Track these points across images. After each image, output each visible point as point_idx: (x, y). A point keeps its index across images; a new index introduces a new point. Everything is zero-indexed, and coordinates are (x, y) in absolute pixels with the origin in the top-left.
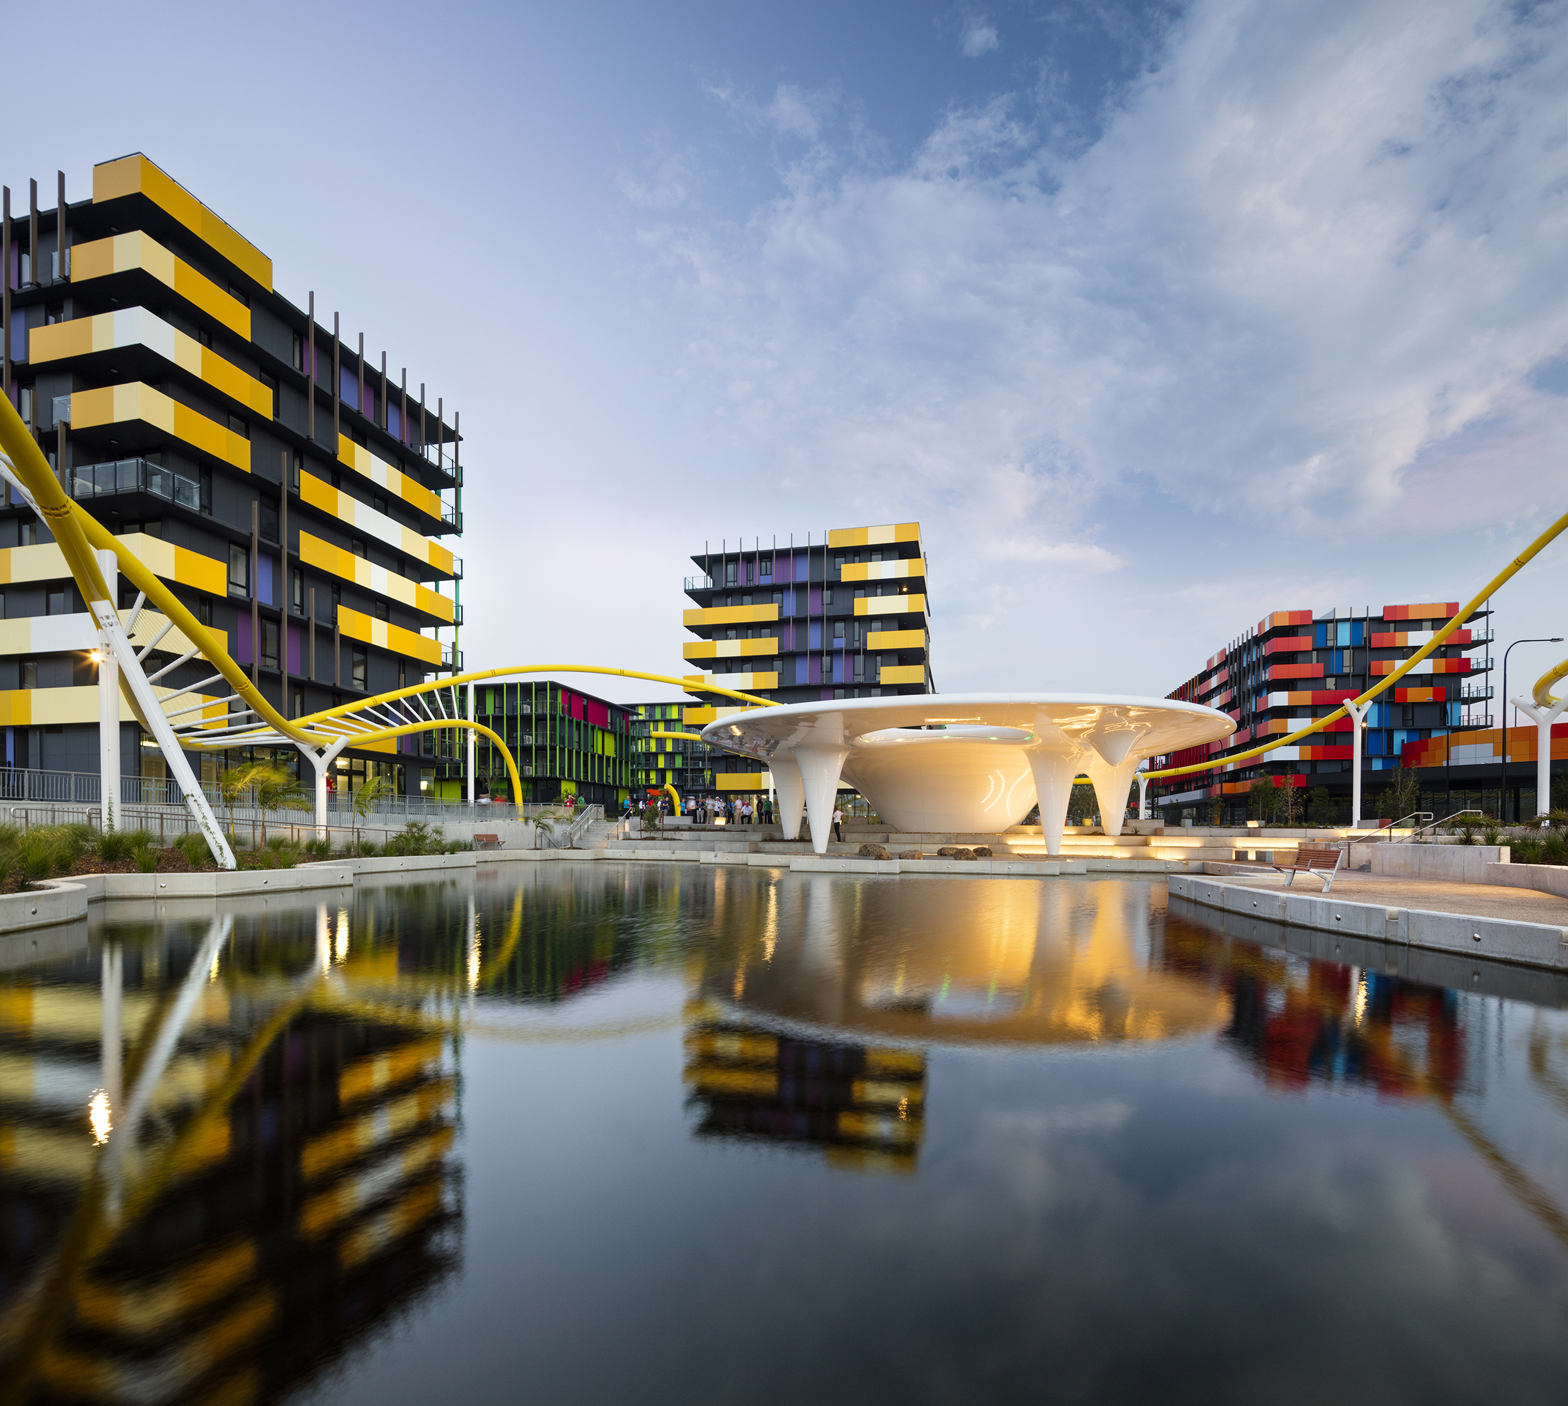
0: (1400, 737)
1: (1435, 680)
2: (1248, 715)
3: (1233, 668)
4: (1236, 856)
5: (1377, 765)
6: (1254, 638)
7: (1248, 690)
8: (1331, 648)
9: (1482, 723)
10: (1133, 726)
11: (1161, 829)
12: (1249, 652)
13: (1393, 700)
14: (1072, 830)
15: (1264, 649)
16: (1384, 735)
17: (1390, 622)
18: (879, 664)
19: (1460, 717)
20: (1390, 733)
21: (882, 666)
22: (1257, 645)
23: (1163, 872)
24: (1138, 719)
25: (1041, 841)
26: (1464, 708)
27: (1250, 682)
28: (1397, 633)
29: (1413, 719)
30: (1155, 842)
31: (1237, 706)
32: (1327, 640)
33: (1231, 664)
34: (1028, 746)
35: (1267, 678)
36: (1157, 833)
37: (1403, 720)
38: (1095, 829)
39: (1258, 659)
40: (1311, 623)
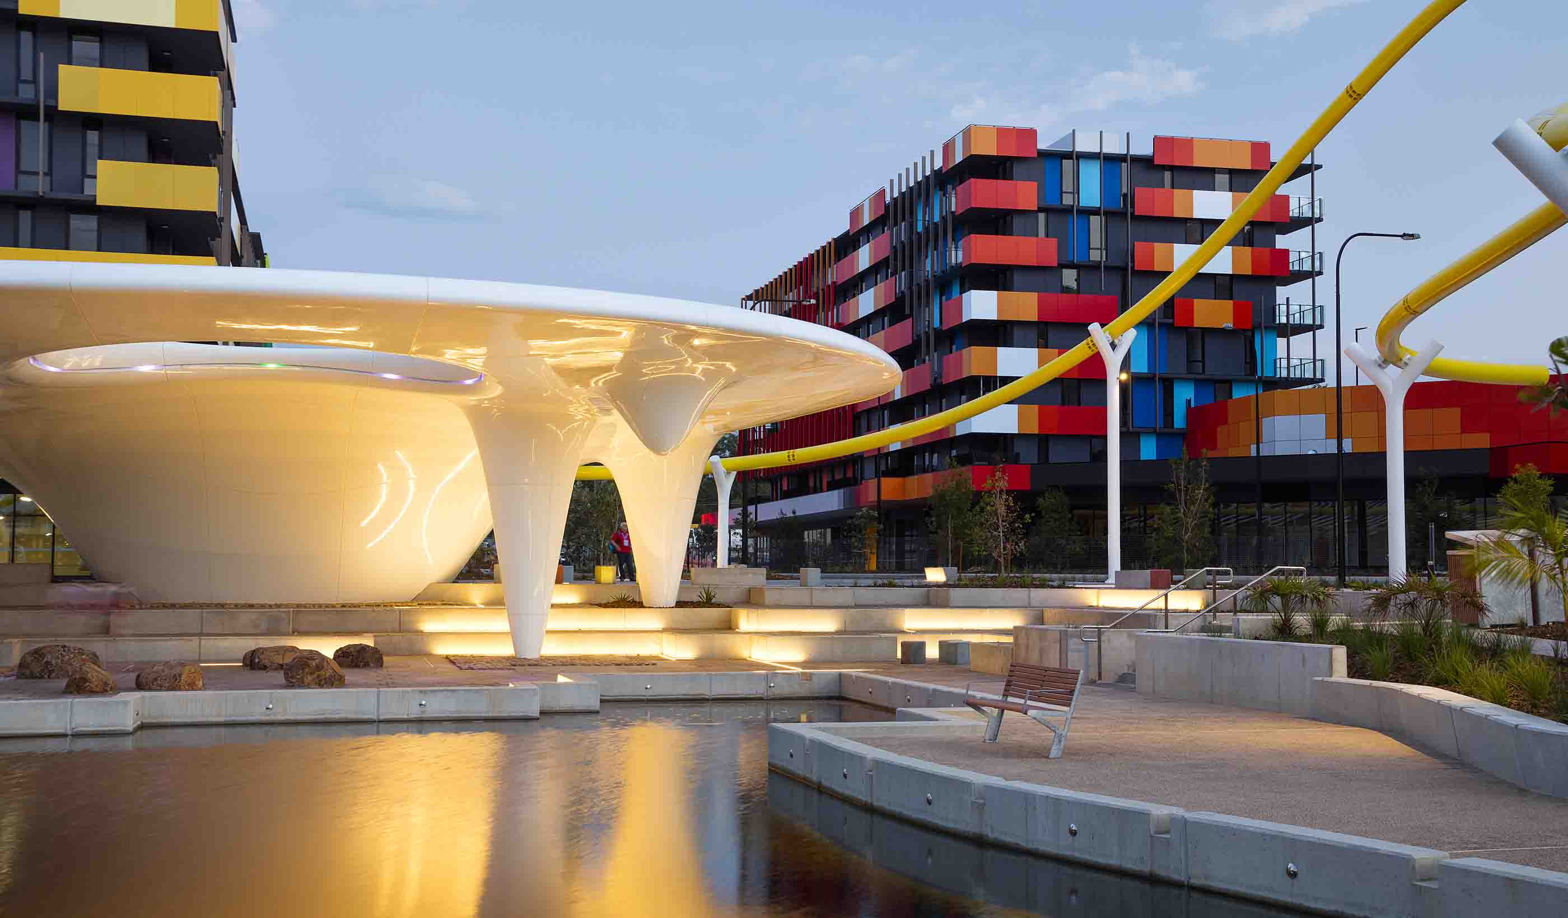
0: (1184, 394)
1: (1236, 287)
2: (927, 333)
3: (899, 234)
4: (903, 653)
5: (1148, 450)
6: (937, 173)
7: (927, 281)
8: (1068, 210)
9: (1309, 375)
10: (699, 367)
11: (760, 591)
12: (928, 203)
13: (1171, 321)
14: (571, 594)
15: (953, 200)
16: (1158, 386)
17: (1164, 168)
18: (92, 149)
19: (1275, 361)
20: (1168, 385)
21: (100, 158)
22: (941, 190)
23: (761, 699)
24: (709, 353)
25: (500, 623)
26: (1281, 342)
27: (929, 266)
28: (1175, 191)
29: (1203, 362)
30: (747, 620)
31: (907, 312)
32: (1062, 193)
33: (896, 224)
34: (472, 399)
35: (960, 260)
36: (751, 600)
37: (1188, 361)
38: (624, 589)
39: (944, 219)
40: (1036, 155)
